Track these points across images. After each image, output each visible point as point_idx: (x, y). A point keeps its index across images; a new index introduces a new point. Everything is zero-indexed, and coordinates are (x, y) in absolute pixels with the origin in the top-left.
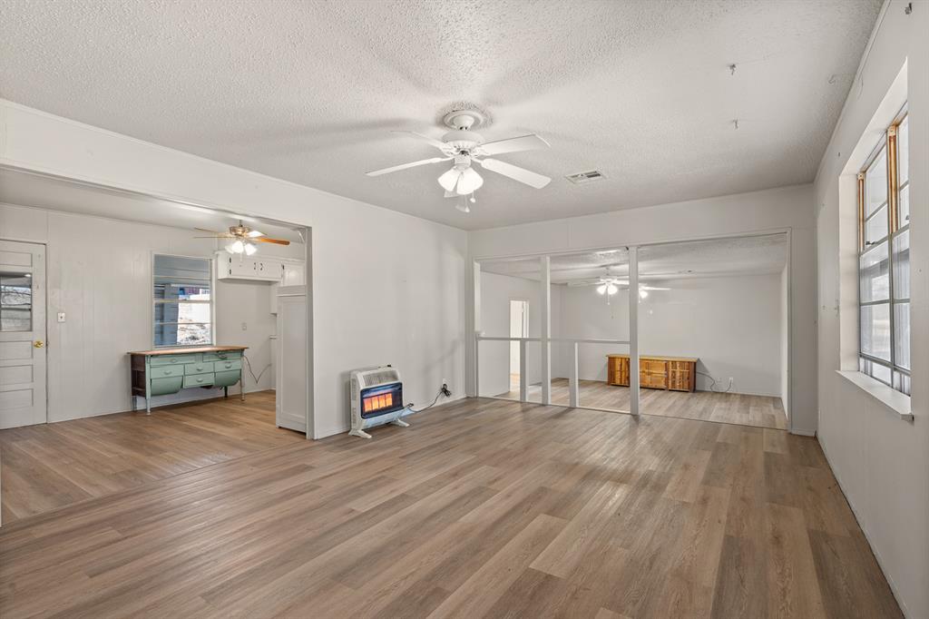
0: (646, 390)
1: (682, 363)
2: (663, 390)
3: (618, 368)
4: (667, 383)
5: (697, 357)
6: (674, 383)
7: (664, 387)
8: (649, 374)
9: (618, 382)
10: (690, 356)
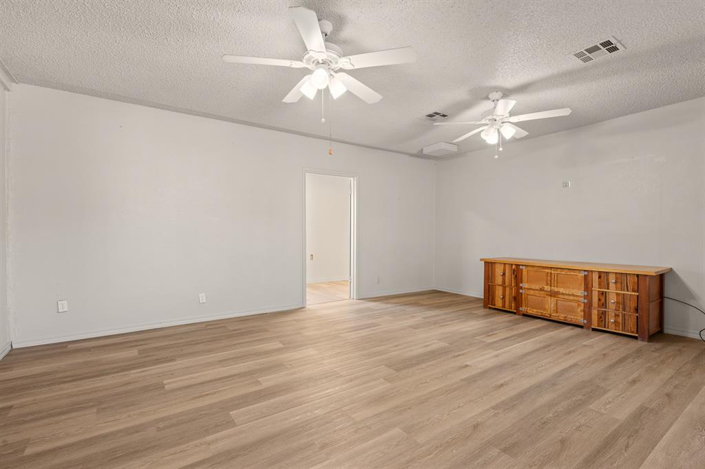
0: (545, 323)
1: (621, 277)
2: (581, 327)
3: (499, 280)
4: (587, 315)
5: (668, 266)
6: (602, 316)
7: (581, 321)
8: (553, 294)
9: (499, 304)
10: (650, 264)
